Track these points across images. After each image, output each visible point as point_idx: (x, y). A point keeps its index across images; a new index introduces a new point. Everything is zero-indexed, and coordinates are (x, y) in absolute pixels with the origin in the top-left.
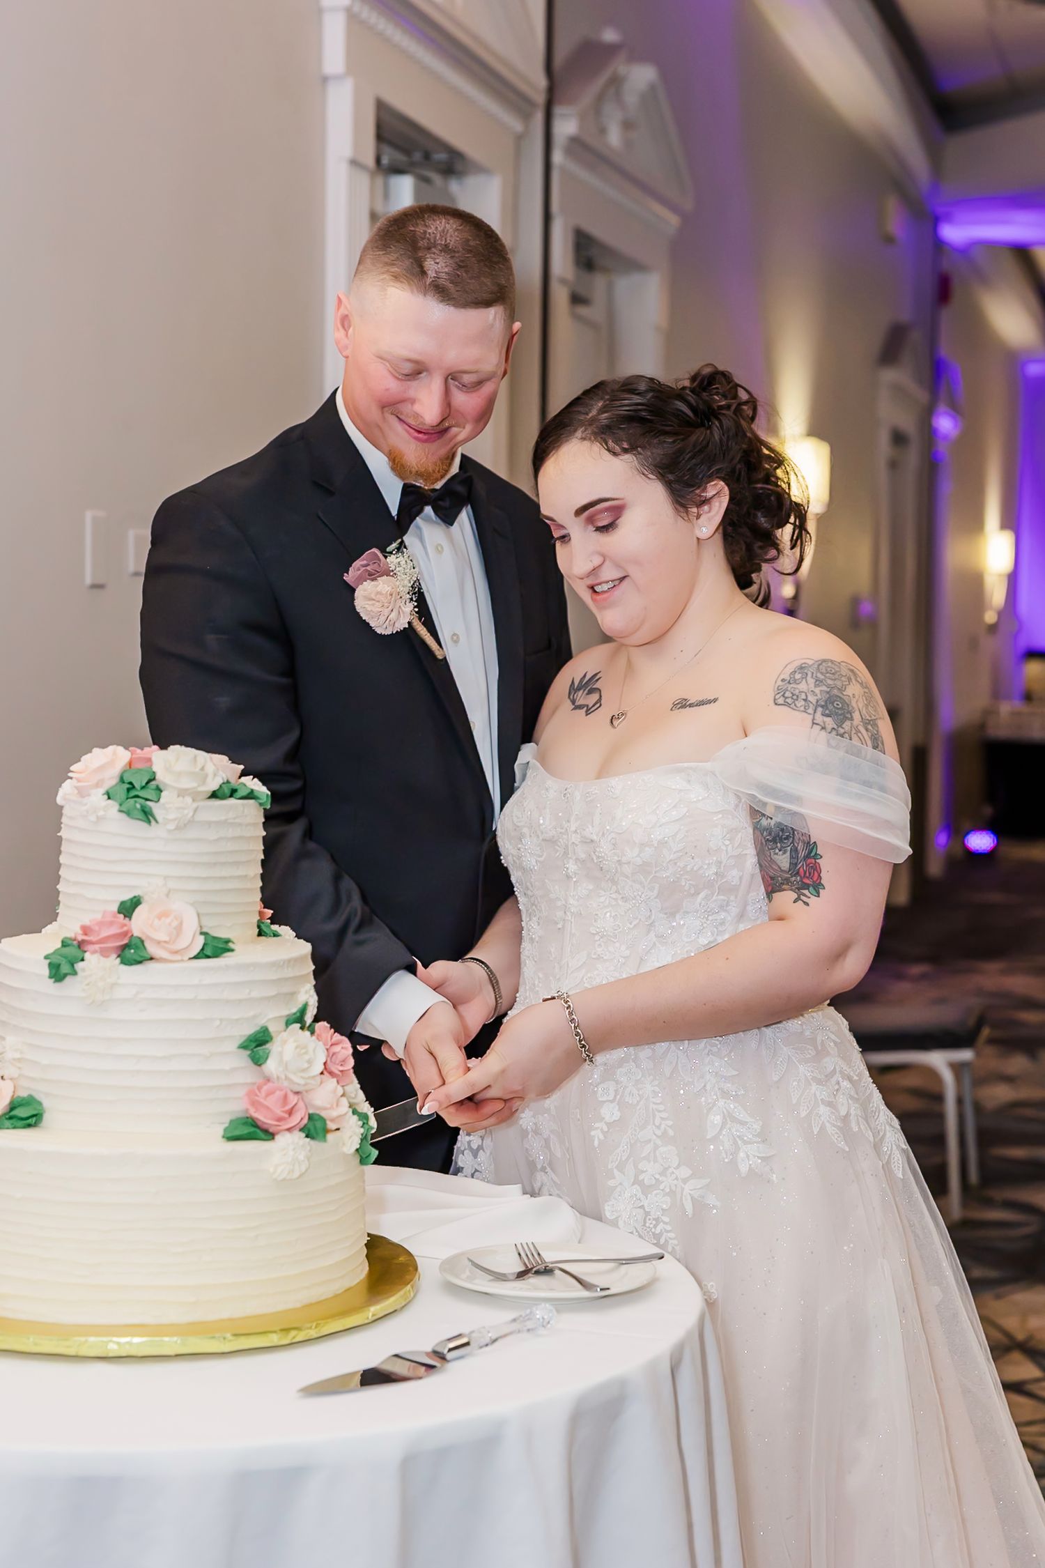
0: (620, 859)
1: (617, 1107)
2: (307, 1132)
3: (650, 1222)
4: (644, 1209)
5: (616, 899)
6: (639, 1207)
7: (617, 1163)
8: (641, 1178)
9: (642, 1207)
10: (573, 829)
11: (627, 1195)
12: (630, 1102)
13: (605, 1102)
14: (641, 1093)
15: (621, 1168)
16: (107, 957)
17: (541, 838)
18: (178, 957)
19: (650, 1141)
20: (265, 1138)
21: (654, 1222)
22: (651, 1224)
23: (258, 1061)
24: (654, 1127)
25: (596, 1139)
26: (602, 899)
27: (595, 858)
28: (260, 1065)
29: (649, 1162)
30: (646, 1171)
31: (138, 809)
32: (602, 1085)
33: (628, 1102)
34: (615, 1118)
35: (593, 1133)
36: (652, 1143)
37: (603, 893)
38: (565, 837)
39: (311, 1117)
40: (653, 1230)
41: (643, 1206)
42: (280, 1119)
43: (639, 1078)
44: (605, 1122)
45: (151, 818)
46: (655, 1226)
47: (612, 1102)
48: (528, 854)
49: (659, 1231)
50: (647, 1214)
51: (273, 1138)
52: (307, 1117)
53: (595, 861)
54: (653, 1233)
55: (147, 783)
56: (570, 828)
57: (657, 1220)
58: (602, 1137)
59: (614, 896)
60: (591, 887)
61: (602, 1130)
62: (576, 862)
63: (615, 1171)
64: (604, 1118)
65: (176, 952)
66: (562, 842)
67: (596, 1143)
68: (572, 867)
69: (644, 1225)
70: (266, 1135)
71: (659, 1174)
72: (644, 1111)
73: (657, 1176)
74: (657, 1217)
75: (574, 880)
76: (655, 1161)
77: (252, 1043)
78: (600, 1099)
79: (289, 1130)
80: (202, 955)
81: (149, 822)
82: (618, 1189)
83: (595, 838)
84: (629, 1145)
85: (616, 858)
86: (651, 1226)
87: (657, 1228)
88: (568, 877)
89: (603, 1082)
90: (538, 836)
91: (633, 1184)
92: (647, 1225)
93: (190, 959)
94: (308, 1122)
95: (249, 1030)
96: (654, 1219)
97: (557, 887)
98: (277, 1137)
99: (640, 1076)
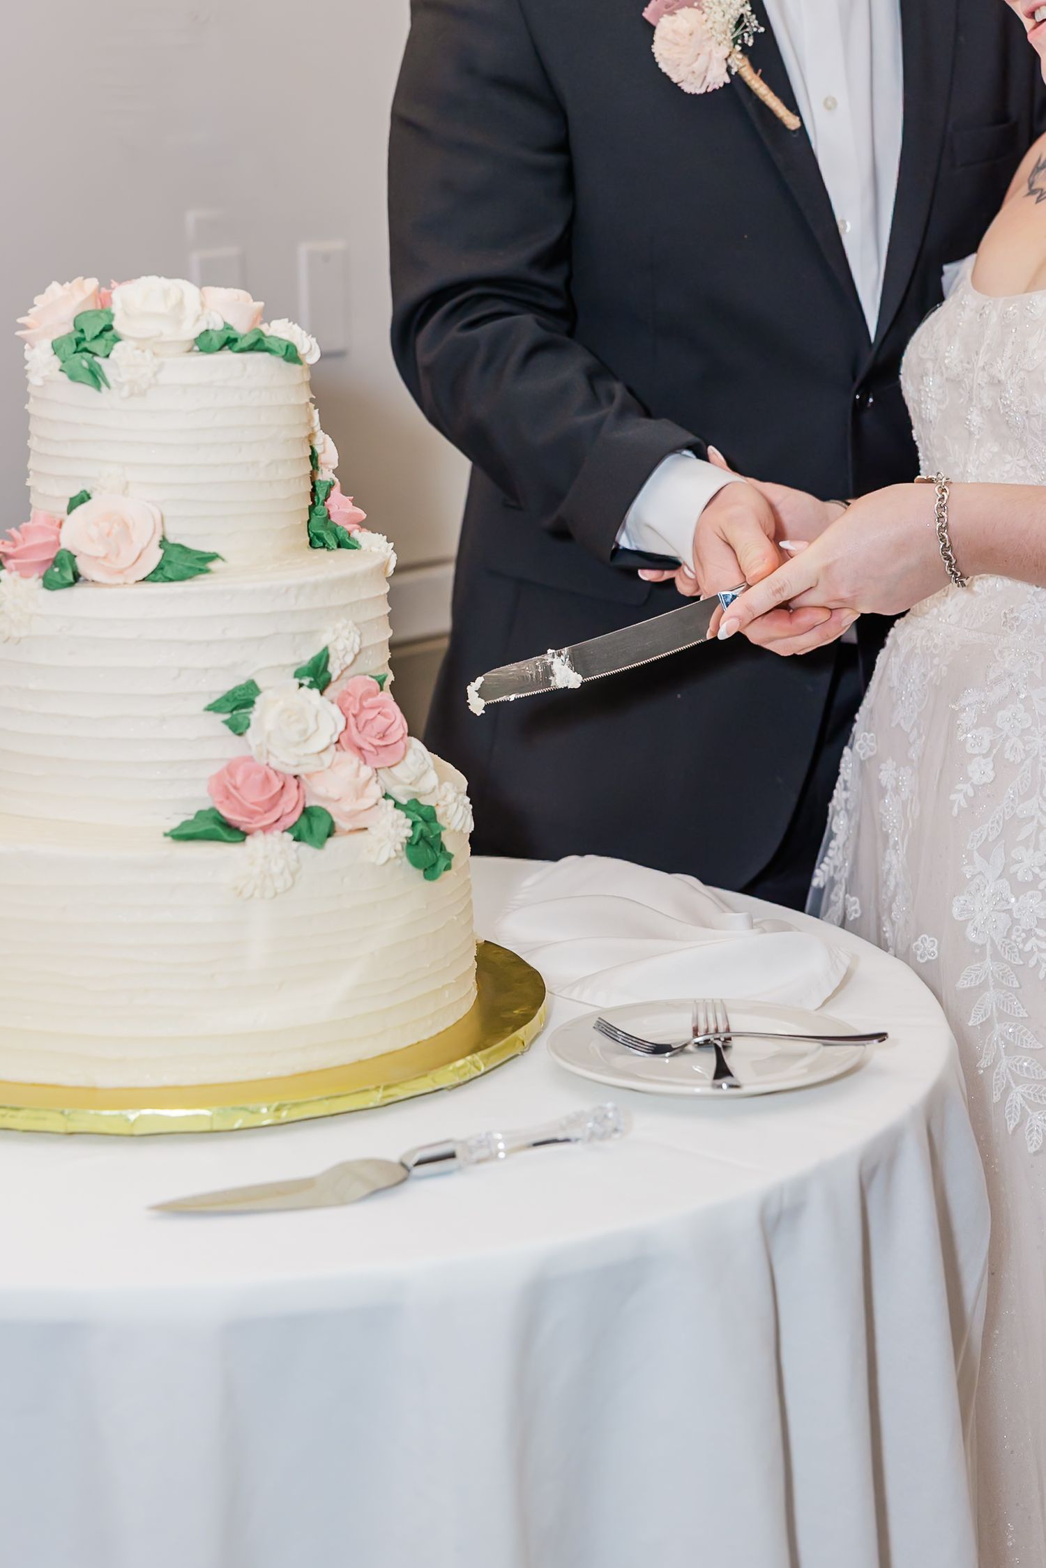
0: (1027, 409)
1: (991, 766)
2: (296, 834)
3: (1018, 934)
4: (1011, 916)
5: (1024, 468)
6: (1004, 911)
7: (980, 843)
8: (1013, 869)
9: (1009, 911)
10: (981, 364)
11: (989, 891)
12: (1011, 760)
13: (975, 755)
14: (1027, 749)
15: (985, 853)
16: (25, 576)
17: (945, 376)
18: (120, 580)
19: (1033, 817)
20: (229, 839)
21: (1024, 935)
22: (1018, 936)
23: (238, 728)
24: (1040, 798)
25: (956, 806)
26: (1008, 467)
27: (1001, 407)
28: (240, 734)
29: (1027, 848)
30: (1021, 861)
31: (85, 368)
32: (974, 731)
33: (1008, 759)
34: (985, 779)
35: (953, 797)
36: (1036, 821)
37: (1009, 458)
38: (971, 375)
39: (306, 812)
40: (1021, 946)
41: (1011, 910)
42: (252, 814)
43: (1028, 726)
44: (971, 785)
45: (100, 379)
46: (1025, 941)
47: (985, 756)
48: (929, 399)
49: (1030, 949)
50: (1015, 921)
51: (244, 840)
52: (299, 810)
53: (1002, 411)
54: (1020, 951)
55: (101, 332)
56: (977, 364)
57: (1030, 933)
58: (964, 804)
59: (1022, 463)
60: (996, 449)
61: (965, 795)
62: (982, 412)
63: (976, 854)
64: (971, 778)
65: (121, 572)
66: (967, 383)
67: (955, 811)
68: (975, 418)
69: (1008, 936)
70: (229, 835)
71: (1040, 867)
72: (1029, 775)
73: (1037, 870)
74: (1029, 928)
75: (977, 437)
76: (1036, 848)
77: (229, 704)
78: (969, 751)
79: (265, 829)
80: (158, 575)
81: (98, 388)
82: (977, 880)
83: (1003, 377)
84: (1001, 823)
85: (1023, 408)
86: (1019, 940)
87: (1027, 945)
88: (971, 433)
89: (976, 726)
90: (942, 374)
91: (1000, 877)
92: (1013, 937)
93: (137, 582)
94: (299, 819)
95: (225, 684)
96: (1024, 931)
97: (957, 447)
98: (249, 839)
99: (1030, 722)
